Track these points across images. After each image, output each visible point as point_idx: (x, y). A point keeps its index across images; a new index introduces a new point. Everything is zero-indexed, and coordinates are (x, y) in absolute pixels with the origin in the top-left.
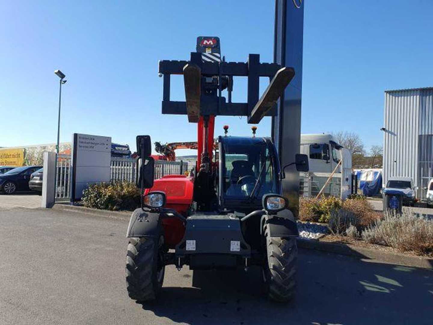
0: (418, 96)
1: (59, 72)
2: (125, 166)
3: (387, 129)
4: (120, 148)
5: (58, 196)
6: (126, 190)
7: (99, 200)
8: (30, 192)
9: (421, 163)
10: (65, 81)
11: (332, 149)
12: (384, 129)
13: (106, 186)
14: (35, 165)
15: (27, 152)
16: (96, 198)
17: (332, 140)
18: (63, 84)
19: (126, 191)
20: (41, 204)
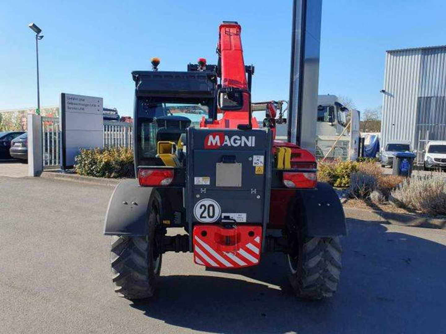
0: (420, 56)
1: (34, 25)
2: (118, 131)
3: (387, 91)
4: (108, 112)
5: (46, 163)
6: (125, 155)
7: (94, 167)
8: (12, 160)
9: (419, 126)
10: (42, 37)
11: (338, 111)
12: (383, 91)
13: (101, 152)
14: (13, 131)
15: (3, 117)
16: (91, 165)
17: (336, 101)
18: (39, 39)
19: (125, 157)
20: (27, 173)
